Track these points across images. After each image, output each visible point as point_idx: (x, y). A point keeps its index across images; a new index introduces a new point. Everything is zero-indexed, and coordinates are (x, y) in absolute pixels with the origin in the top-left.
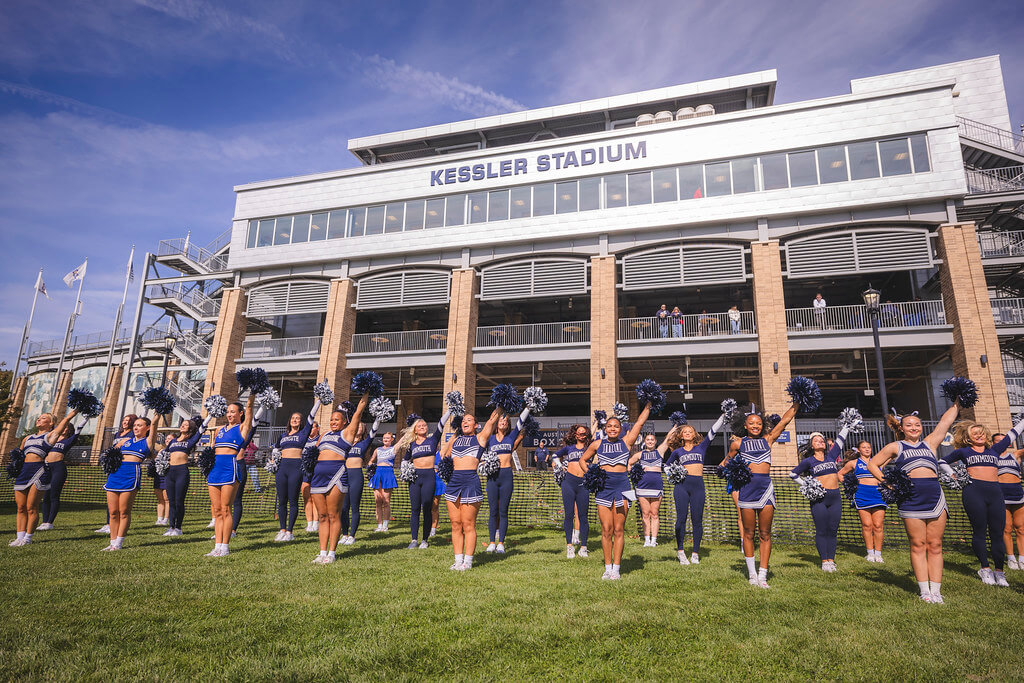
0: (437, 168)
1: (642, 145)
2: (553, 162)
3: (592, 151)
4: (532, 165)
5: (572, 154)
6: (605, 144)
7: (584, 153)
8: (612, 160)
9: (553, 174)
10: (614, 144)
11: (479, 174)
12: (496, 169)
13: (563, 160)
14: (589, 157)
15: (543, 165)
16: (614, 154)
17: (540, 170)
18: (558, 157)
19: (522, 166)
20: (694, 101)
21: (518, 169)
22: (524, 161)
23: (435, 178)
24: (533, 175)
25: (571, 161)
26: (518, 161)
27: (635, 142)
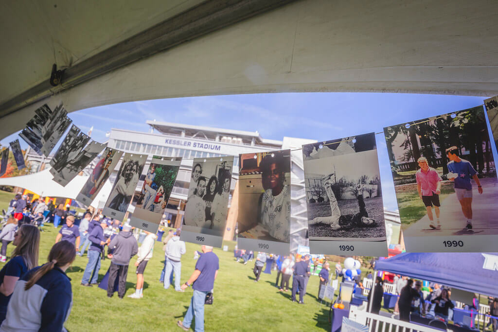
0: (167, 138)
1: (220, 147)
2: (197, 145)
3: (207, 145)
4: (192, 145)
5: (202, 144)
6: (211, 144)
7: (206, 145)
8: (211, 149)
9: (197, 149)
10: (213, 144)
11: (178, 143)
12: (183, 143)
13: (200, 145)
14: (206, 146)
15: (195, 145)
16: (212, 148)
17: (194, 146)
18: (199, 144)
19: (189, 144)
20: (237, 136)
21: (188, 144)
22: (190, 143)
23: (167, 141)
24: (191, 148)
25: (202, 146)
26: (189, 142)
27: (218, 145)
